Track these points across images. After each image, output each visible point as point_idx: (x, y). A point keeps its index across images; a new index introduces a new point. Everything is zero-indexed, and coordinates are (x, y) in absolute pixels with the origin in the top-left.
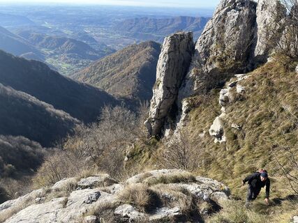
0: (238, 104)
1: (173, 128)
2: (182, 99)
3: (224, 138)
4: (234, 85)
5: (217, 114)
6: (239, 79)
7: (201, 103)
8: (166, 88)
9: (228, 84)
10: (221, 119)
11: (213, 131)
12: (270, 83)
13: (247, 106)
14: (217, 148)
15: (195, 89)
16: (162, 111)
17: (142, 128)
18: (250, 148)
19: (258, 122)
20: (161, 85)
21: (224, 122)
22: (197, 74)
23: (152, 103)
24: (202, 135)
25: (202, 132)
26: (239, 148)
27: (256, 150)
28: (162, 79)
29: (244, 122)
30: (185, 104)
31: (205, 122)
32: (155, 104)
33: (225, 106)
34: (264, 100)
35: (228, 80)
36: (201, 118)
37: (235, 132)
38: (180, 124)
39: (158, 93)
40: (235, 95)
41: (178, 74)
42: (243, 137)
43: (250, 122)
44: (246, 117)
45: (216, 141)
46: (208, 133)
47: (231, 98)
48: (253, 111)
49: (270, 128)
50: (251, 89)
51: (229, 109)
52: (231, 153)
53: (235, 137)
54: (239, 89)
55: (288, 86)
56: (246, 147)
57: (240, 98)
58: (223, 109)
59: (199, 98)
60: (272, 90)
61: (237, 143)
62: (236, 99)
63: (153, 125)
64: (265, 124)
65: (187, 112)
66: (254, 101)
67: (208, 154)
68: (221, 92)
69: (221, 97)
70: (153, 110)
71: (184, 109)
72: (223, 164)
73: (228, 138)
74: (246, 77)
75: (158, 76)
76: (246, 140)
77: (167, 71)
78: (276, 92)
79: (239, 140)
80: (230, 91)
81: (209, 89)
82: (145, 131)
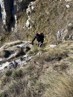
0: (33, 14)
1: (14, 27)
2: (14, 15)
3: (31, 27)
4: (30, 7)
5: (27, 19)
6: (32, 4)
7: (21, 15)
8: (6, 11)
9: (29, 6)
10: (29, 20)
11: (27, 25)
12: (42, 4)
13: (36, 14)
14: (29, 31)
15: (18, 10)
16: (8, 21)
17: (2, 29)
18: (39, 28)
19: (40, 19)
20: (4, 10)
21: (30, 21)
22: (17, 4)
23: (3, 18)
24: (24, 27)
25: (24, 26)
26: (36, 29)
27: (40, 29)
28: (4, 7)
29: (36, 20)
30: (15, 17)
31: (24, 23)
32: (4, 19)
33: (29, 15)
34: (41, 11)
35: (28, 5)
36: (23, 21)
37: (34, 24)
38: (16, 25)
39: (4, 14)
40: (31, 10)
41: (10, 5)
42: (36, 25)
43: (38, 20)
44: (36, 18)
45: (29, 28)
46: (26, 26)
47: (31, 12)
48: (38, 16)
49: (43, 21)
50: (36, 7)
51: (31, 16)
52: (34, 31)
53: (34, 26)
54: (33, 8)
55: (47, 4)
56: (38, 28)
57: (33, 11)
58: (29, 16)
59: (20, 13)
60: (43, 7)
61: (35, 28)
62: (32, 12)
63: (6, 27)
64: (42, 19)
65: (17, 20)
66: (38, 12)
67: (27, 33)
68: (27, 10)
69: (27, 12)
70: (4, 21)
71: (16, 19)
72: (32, 35)
73: (32, 27)
74: (34, 3)
75: (2, 7)
76: (37, 26)
77: (5, 4)
78: (44, 7)
79: (35, 26)
80: (30, 9)
81: (23, 9)
82: (4, 30)
